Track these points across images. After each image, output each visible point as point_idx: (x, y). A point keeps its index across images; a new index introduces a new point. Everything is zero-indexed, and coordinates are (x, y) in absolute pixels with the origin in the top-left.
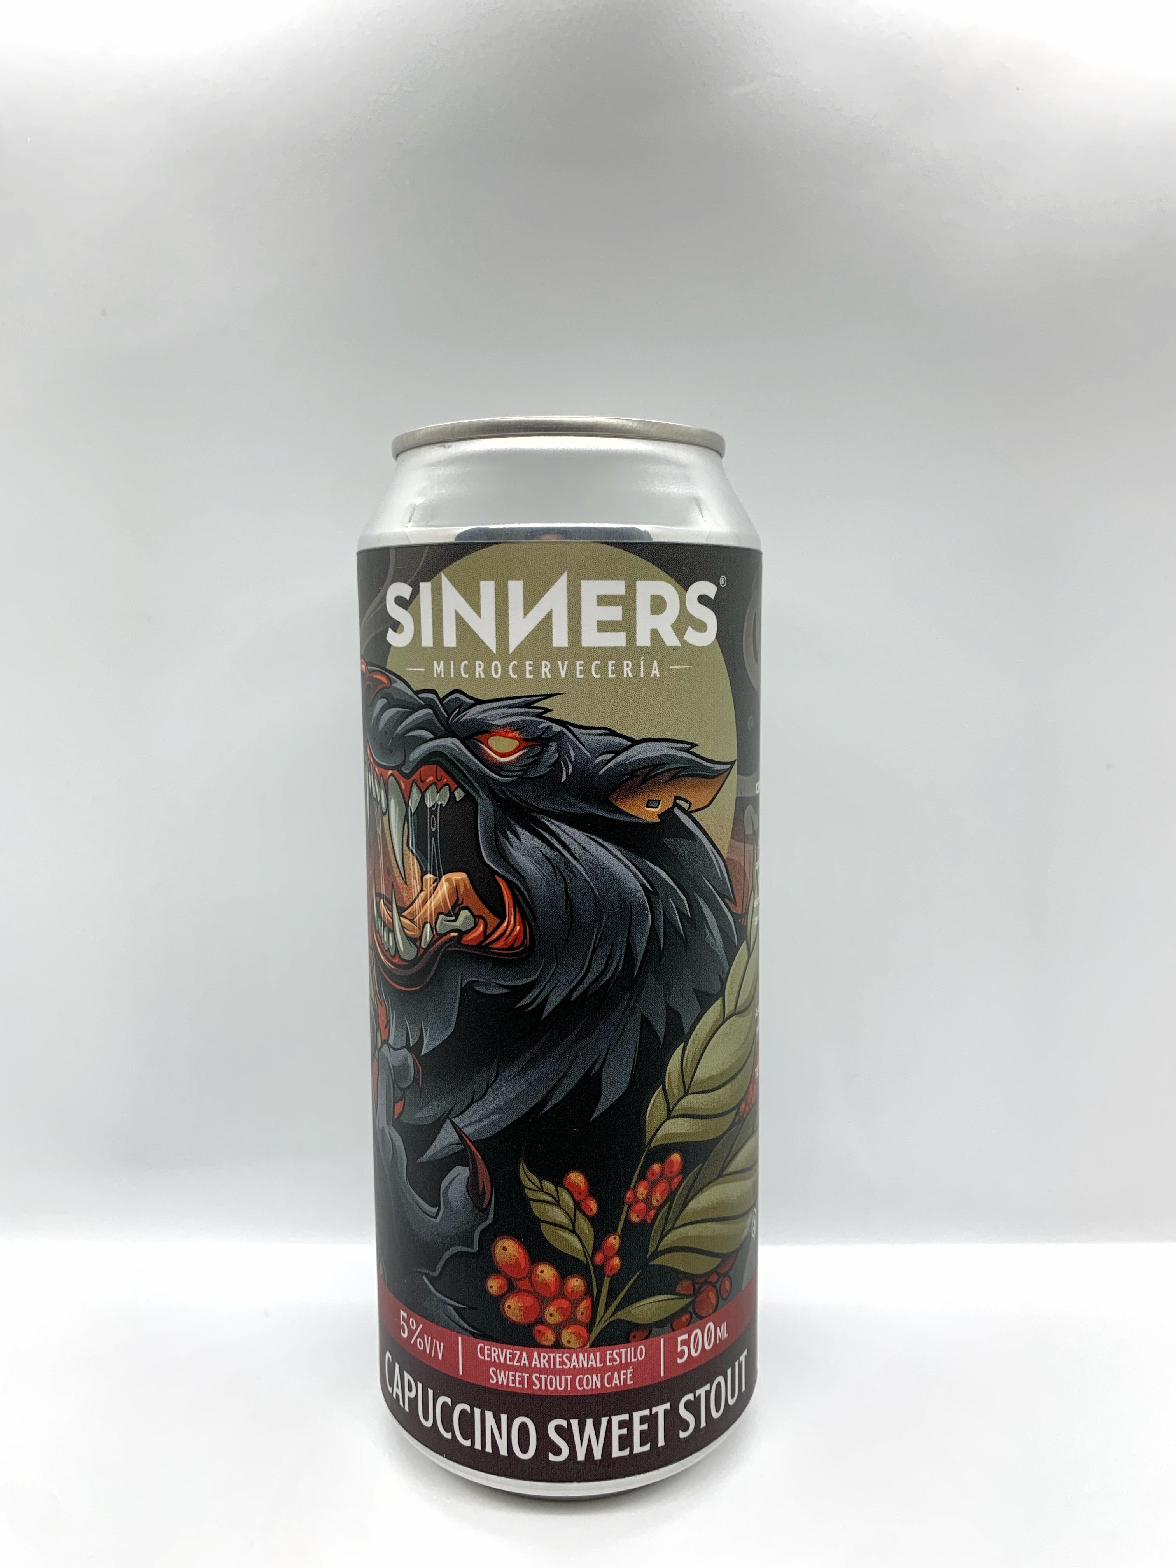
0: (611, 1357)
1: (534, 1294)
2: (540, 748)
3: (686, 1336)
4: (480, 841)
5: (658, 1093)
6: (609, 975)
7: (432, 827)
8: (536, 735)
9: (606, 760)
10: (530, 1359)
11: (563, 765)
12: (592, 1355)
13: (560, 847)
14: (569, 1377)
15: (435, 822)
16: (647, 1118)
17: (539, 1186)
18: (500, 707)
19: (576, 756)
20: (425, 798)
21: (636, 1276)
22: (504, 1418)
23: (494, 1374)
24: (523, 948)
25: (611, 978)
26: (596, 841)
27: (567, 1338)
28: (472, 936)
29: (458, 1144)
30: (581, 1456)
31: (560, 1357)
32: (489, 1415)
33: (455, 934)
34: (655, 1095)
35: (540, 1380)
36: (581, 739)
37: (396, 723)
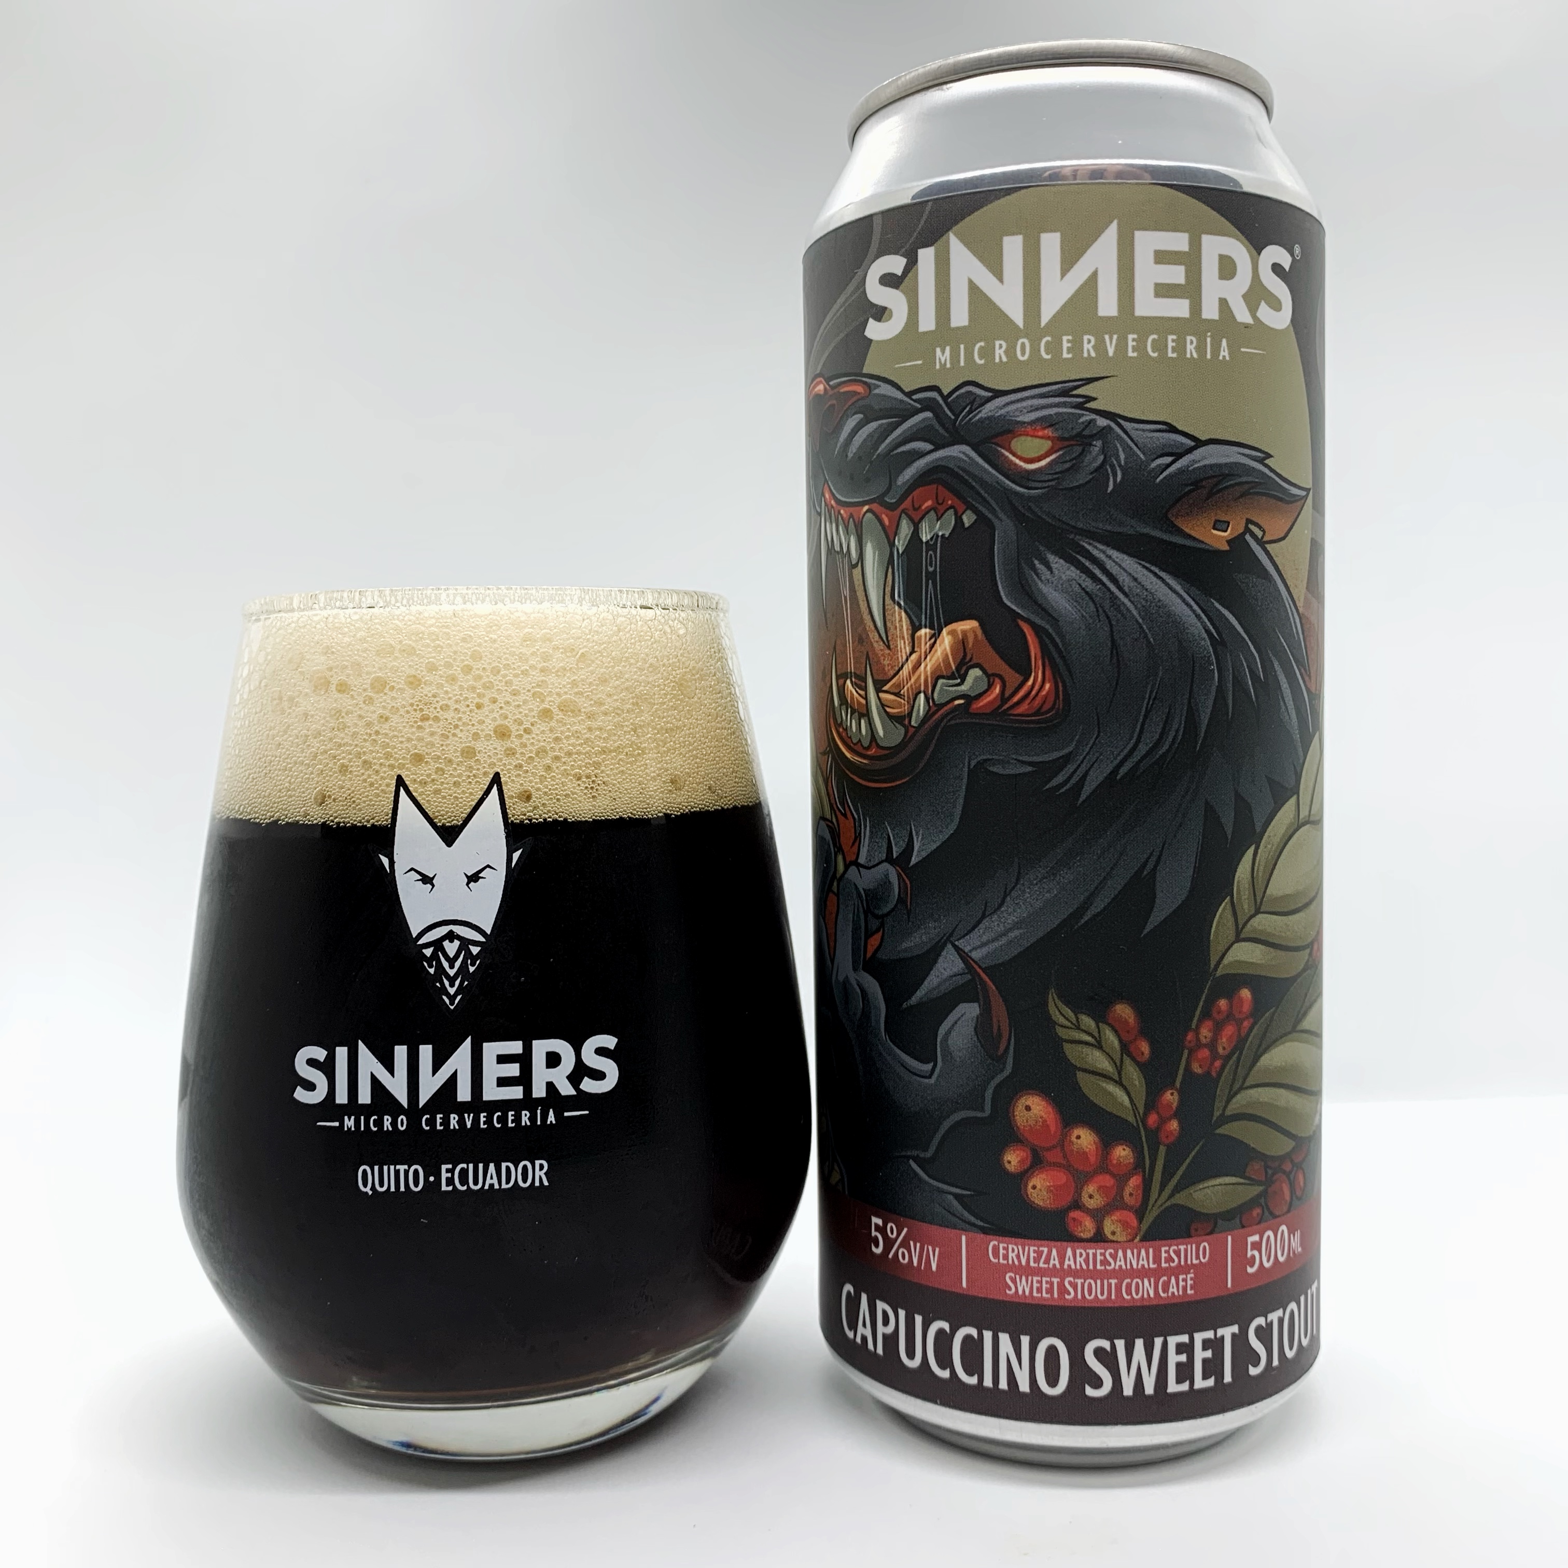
0: (1166, 1255)
1: (1068, 1167)
2: (1080, 449)
3: (1256, 1238)
4: (998, 576)
5: (1224, 909)
6: (1166, 747)
7: (929, 567)
8: (1075, 432)
9: (1163, 465)
10: (1062, 1258)
11: (1109, 470)
12: (1143, 1252)
13: (1104, 579)
14: (1113, 1282)
15: (934, 559)
16: (1212, 936)
17: (1074, 1022)
18: (1027, 398)
19: (1126, 458)
20: (920, 530)
21: (1197, 1148)
22: (1025, 1340)
23: (1012, 1281)
24: (1054, 712)
25: (1168, 751)
26: (1151, 571)
27: (1113, 1228)
28: (985, 701)
29: (964, 974)
30: (1128, 1390)
31: (1101, 1254)
32: (1004, 1338)
33: (961, 701)
34: (1220, 909)
35: (1075, 1287)
36: (1133, 436)
37: (876, 441)
